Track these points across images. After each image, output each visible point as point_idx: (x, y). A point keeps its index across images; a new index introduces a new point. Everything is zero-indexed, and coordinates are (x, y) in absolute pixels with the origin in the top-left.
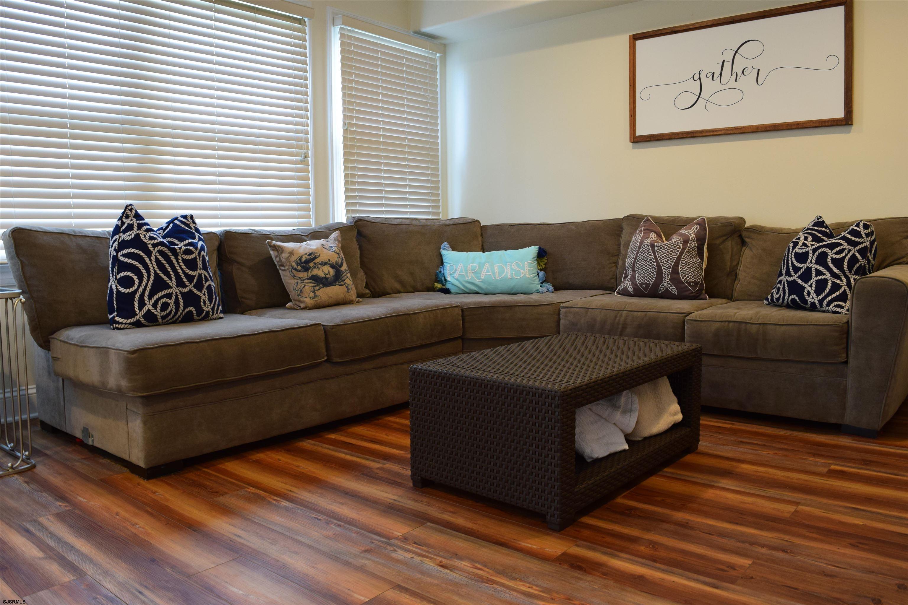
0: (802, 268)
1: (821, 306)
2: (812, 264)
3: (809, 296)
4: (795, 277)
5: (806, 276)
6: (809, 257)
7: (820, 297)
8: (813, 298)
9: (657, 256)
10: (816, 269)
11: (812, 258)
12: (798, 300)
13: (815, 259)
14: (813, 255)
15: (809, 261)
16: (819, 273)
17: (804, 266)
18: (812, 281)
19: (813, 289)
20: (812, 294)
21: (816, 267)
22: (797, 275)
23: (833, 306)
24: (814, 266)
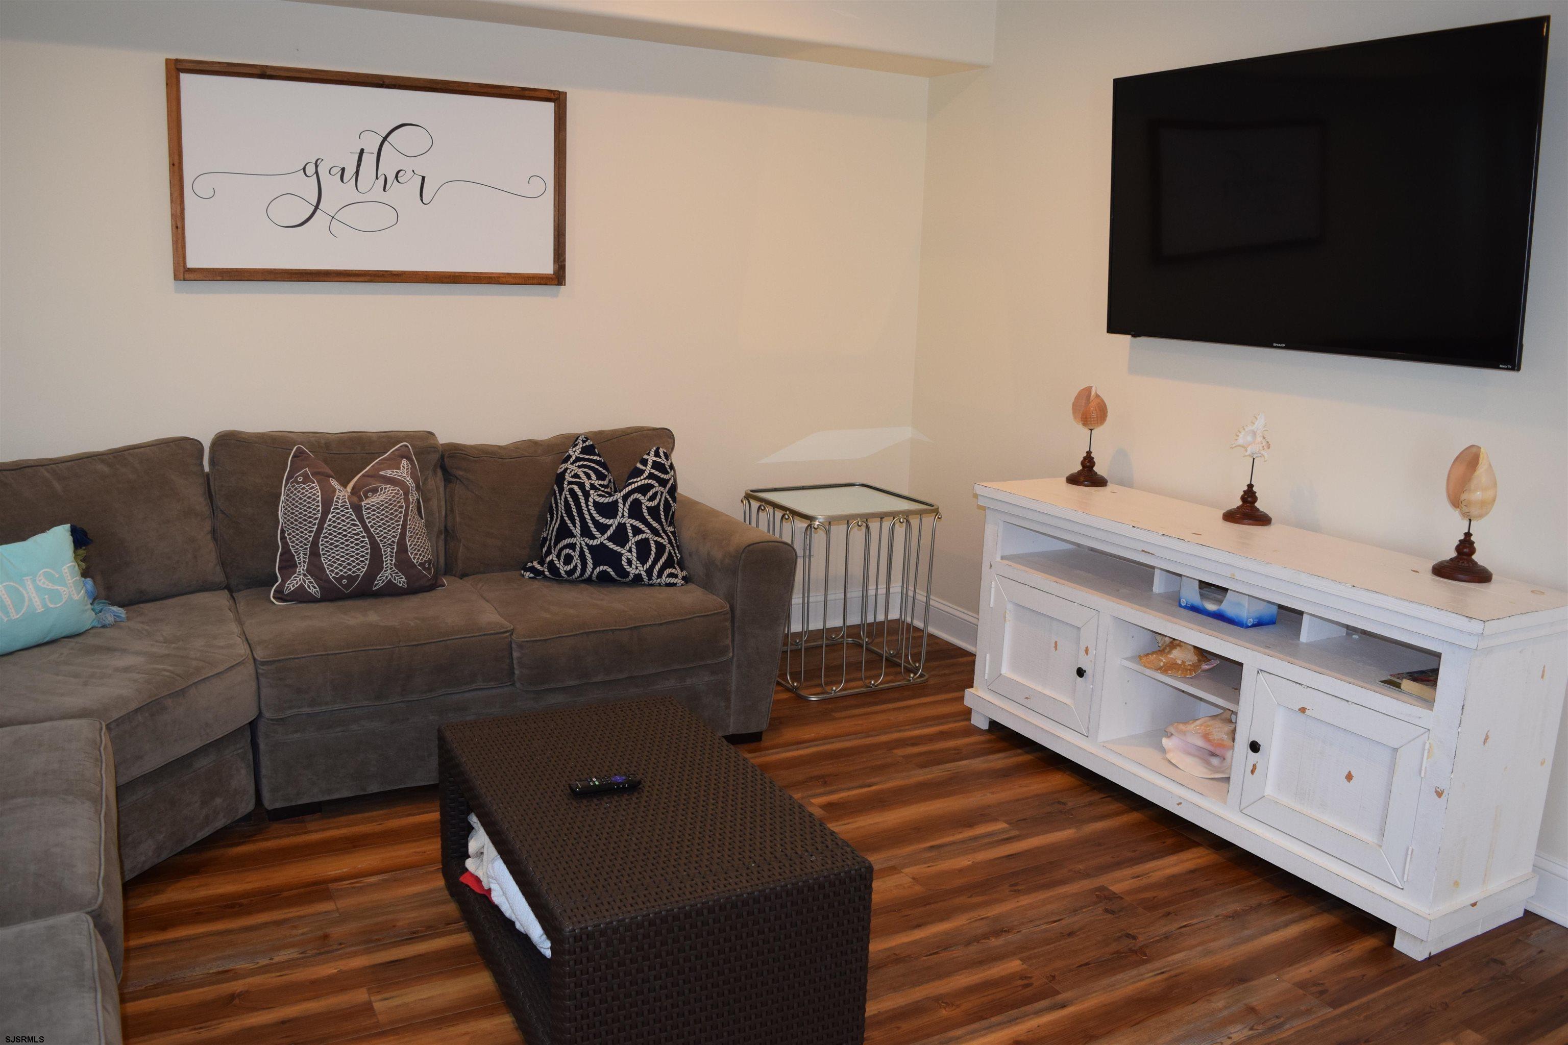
0: (611, 525)
1: (650, 578)
2: (625, 519)
3: (631, 567)
4: (601, 539)
5: (620, 536)
6: (620, 509)
7: (647, 566)
8: (637, 568)
9: (369, 525)
10: (631, 525)
11: (623, 509)
12: (612, 573)
13: (627, 511)
14: (624, 505)
15: (620, 514)
16: (637, 531)
17: (614, 523)
18: (630, 543)
19: (635, 554)
20: (633, 562)
21: (631, 522)
22: (606, 536)
23: (666, 575)
24: (629, 522)
